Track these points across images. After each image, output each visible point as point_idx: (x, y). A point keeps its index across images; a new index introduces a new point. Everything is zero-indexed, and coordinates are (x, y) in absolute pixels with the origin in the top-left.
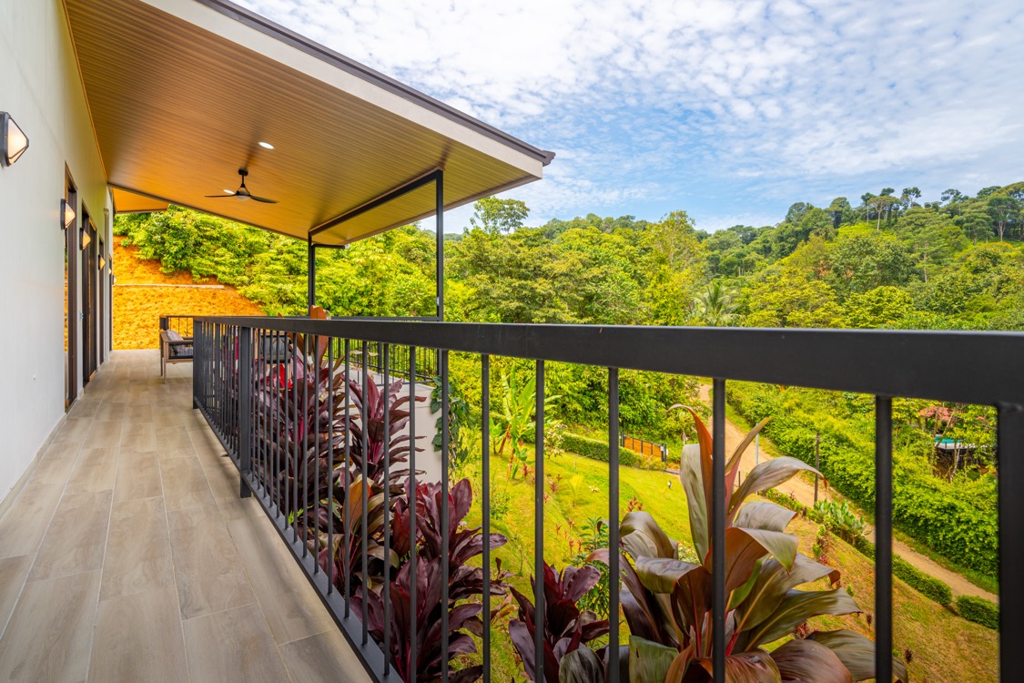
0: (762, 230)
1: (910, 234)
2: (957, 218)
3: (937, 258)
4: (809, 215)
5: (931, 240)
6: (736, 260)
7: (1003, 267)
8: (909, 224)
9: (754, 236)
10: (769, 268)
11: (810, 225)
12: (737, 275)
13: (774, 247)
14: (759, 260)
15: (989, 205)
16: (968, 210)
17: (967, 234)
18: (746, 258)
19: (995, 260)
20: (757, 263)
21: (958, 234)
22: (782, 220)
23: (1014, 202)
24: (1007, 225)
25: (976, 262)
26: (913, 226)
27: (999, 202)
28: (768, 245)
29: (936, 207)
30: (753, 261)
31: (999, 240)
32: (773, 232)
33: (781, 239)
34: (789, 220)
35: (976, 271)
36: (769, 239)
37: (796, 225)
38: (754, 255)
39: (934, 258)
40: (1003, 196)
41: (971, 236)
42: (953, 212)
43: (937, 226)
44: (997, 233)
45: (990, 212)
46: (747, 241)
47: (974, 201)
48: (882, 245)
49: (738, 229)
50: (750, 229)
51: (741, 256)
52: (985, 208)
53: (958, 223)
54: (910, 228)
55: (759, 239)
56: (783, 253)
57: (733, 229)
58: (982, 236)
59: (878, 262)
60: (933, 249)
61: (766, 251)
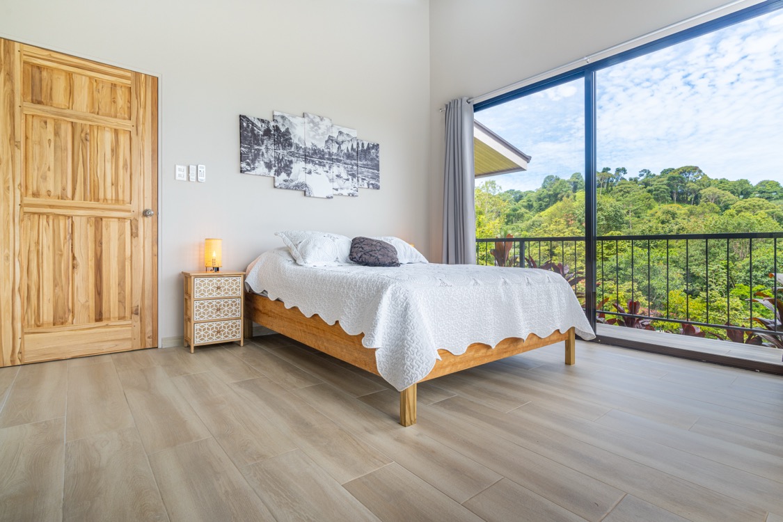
0: (526, 194)
1: (621, 198)
2: (649, 188)
3: (637, 214)
4: (557, 184)
5: (634, 202)
6: (512, 213)
7: (679, 220)
8: (621, 191)
9: (521, 197)
10: (534, 219)
11: (558, 191)
12: (512, 223)
13: (535, 205)
14: (526, 213)
15: (668, 180)
16: (655, 183)
17: (655, 199)
18: (518, 212)
20: (526, 215)
21: (649, 198)
22: (540, 186)
23: (682, 179)
24: (678, 194)
26: (622, 193)
27: (674, 178)
28: (531, 203)
29: (636, 180)
30: (523, 214)
31: (673, 203)
32: (534, 195)
33: (540, 199)
34: (544, 187)
35: (663, 222)
36: (531, 199)
37: (549, 190)
38: (523, 210)
39: (635, 214)
40: (676, 175)
41: (657, 200)
42: (646, 184)
43: (637, 193)
44: (673, 199)
45: (668, 185)
46: (517, 200)
47: (659, 177)
48: (608, 205)
49: (512, 192)
50: (519, 192)
51: (515, 210)
52: (666, 182)
53: (650, 191)
54: (621, 194)
55: (525, 199)
56: (541, 209)
57: (508, 192)
58: (664, 200)
59: (605, 216)
60: (635, 208)
61: (530, 207)
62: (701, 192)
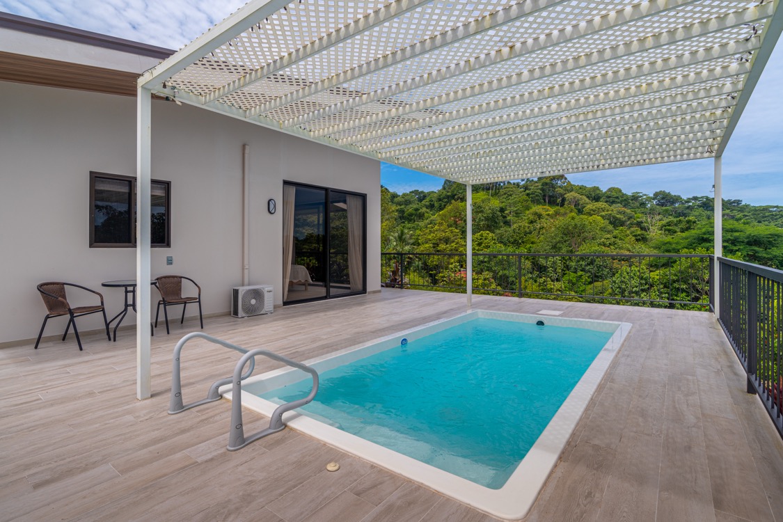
0: (430, 193)
1: (504, 200)
2: (527, 192)
3: (517, 214)
4: (455, 186)
5: (515, 203)
6: (414, 212)
7: (543, 220)
8: (505, 194)
9: (425, 197)
10: (432, 217)
11: (455, 192)
12: (414, 221)
13: (436, 204)
14: (427, 212)
15: (542, 185)
16: (532, 187)
17: (532, 201)
18: (420, 211)
19: (540, 216)
20: (426, 215)
21: (527, 201)
22: (440, 188)
23: (553, 184)
24: (550, 197)
25: (532, 217)
26: (506, 195)
27: (546, 184)
28: (432, 203)
29: (518, 185)
30: (424, 213)
31: (545, 205)
32: (435, 195)
33: (440, 200)
34: (444, 188)
35: (532, 222)
36: (433, 199)
37: (448, 192)
38: (424, 209)
39: (516, 214)
40: (548, 181)
41: (533, 201)
42: (526, 188)
43: (517, 196)
44: (545, 200)
45: (543, 190)
46: (420, 200)
47: (536, 182)
49: (416, 192)
50: (422, 192)
51: (417, 210)
52: (540, 187)
53: (528, 195)
54: (505, 196)
55: (428, 199)
56: (441, 209)
57: (412, 192)
58: (538, 203)
60: (515, 209)
61: (431, 206)
62: (566, 196)
